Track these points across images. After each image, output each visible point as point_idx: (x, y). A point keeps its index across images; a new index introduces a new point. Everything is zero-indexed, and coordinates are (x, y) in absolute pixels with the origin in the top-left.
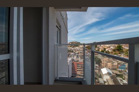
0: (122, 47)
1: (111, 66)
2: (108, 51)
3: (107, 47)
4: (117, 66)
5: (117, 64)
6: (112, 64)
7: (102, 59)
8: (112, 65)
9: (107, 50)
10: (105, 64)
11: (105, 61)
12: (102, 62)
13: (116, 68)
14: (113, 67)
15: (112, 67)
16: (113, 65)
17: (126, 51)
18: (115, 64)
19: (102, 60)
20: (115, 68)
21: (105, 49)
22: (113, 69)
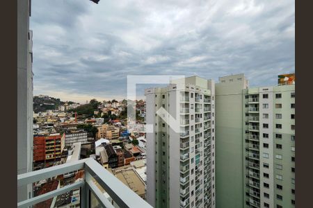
2: (114, 115)
3: (114, 109)
4: (118, 134)
5: (118, 131)
8: (112, 134)
9: (112, 113)
11: (103, 130)
12: (99, 132)
14: (114, 136)
16: (114, 133)
21: (110, 112)
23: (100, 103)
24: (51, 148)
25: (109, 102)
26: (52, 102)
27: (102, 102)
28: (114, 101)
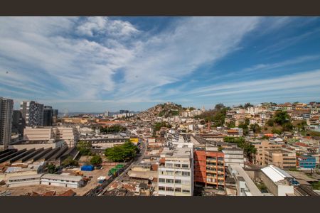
0: (288, 116)
1: (282, 161)
2: (256, 125)
3: (252, 116)
4: (294, 161)
5: (295, 155)
6: (284, 155)
7: (257, 143)
8: (284, 159)
9: (252, 122)
10: (263, 157)
11: (263, 149)
12: (258, 152)
13: (294, 165)
14: (287, 163)
15: (284, 163)
16: (286, 157)
17: (299, 124)
18: (290, 156)
19: (257, 146)
20: (292, 165)
21: (247, 120)
22: (287, 167)
23: (229, 108)
24: (213, 169)
25: (241, 107)
26: (175, 108)
27: (231, 107)
28: (248, 106)
